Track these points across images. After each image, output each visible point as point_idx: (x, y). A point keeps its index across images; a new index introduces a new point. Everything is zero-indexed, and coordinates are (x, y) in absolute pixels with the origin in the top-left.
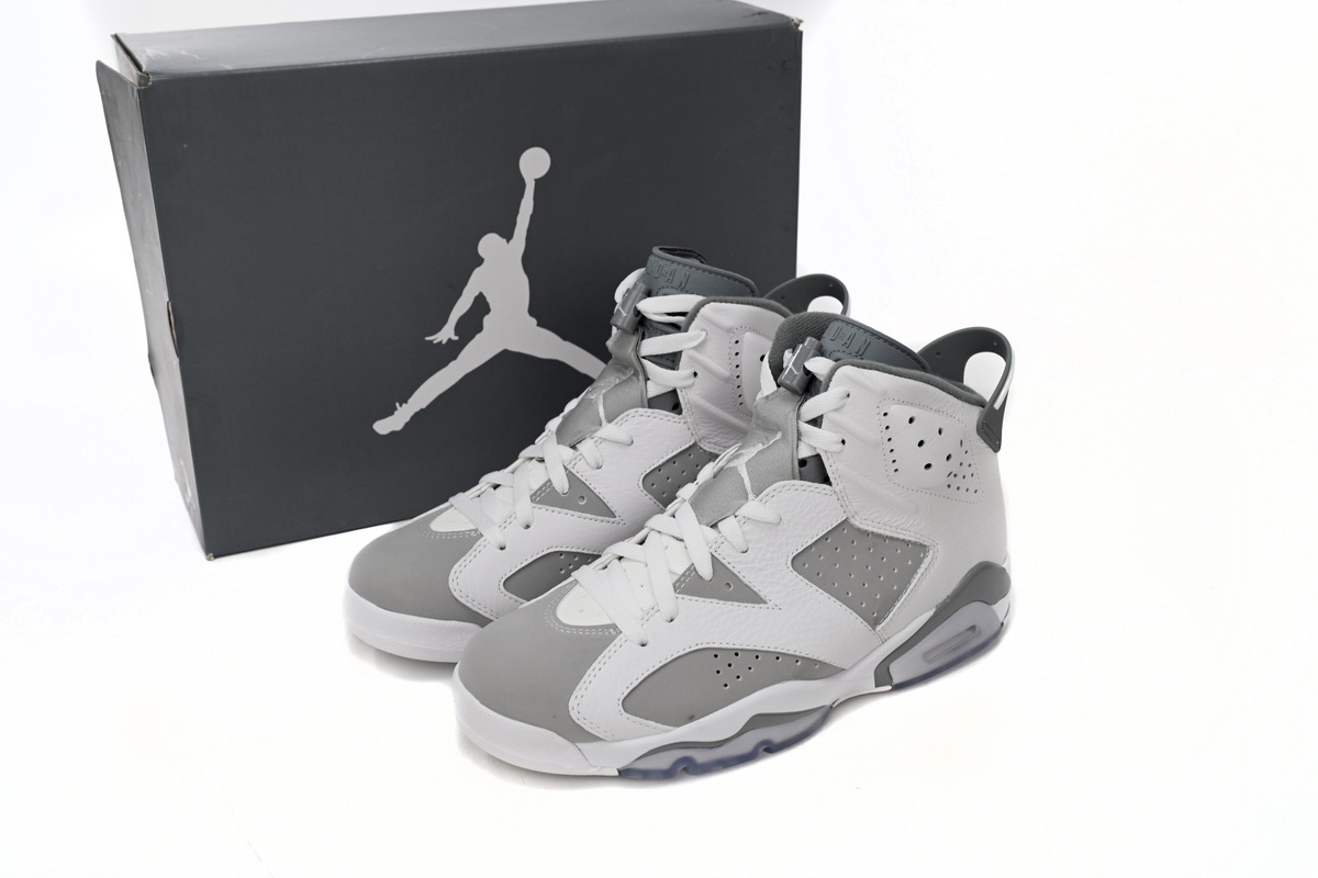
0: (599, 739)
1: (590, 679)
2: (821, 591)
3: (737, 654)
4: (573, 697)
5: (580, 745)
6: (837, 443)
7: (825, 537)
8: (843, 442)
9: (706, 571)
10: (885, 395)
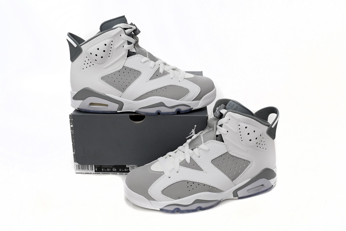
0: (155, 200)
1: (155, 184)
2: (218, 169)
3: (193, 183)
4: (150, 188)
5: (151, 201)
6: (226, 132)
7: (221, 156)
8: (228, 131)
9: (188, 161)
10: (239, 120)
